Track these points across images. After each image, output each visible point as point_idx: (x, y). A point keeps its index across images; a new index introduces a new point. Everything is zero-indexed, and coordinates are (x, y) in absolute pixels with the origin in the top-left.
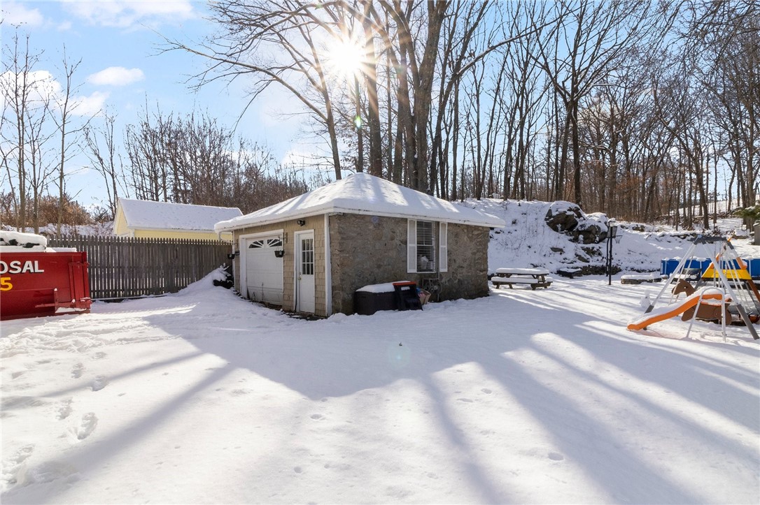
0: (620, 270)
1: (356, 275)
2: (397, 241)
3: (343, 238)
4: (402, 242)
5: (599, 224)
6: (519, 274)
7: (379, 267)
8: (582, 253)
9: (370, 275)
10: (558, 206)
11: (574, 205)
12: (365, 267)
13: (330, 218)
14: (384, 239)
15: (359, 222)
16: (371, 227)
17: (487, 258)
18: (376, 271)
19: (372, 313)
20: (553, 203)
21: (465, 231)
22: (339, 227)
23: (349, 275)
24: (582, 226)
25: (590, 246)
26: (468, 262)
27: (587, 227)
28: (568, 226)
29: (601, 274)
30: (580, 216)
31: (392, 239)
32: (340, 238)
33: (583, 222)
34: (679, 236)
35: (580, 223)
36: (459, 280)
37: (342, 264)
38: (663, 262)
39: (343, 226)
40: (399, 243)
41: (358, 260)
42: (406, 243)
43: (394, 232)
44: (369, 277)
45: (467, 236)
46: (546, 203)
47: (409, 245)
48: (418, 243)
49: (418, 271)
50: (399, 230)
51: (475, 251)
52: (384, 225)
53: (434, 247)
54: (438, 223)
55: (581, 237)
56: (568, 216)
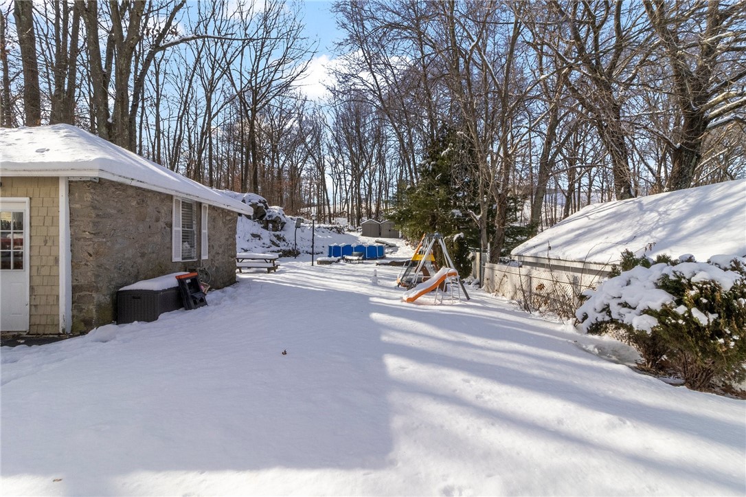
0: (300, 253)
1: (115, 268)
2: (161, 224)
3: (98, 216)
4: (166, 224)
5: (279, 216)
6: (252, 259)
7: (143, 255)
8: (275, 239)
9: (132, 266)
10: (251, 198)
11: (262, 199)
12: (126, 256)
13: (72, 185)
14: (148, 220)
15: (120, 195)
16: (134, 203)
17: (236, 244)
18: (139, 260)
19: (155, 318)
20: (246, 195)
21: (221, 215)
22: (93, 199)
23: (106, 269)
24: (269, 216)
25: (277, 233)
26: (222, 249)
27: (274, 218)
28: (259, 216)
29: (288, 256)
30: (267, 208)
31: (157, 220)
32: (94, 215)
33: (270, 214)
34: (328, 228)
35: (268, 214)
36: (216, 267)
37: (97, 253)
38: (330, 247)
39: (98, 199)
40: (164, 225)
41: (117, 246)
42: (171, 226)
43: (159, 212)
44: (131, 269)
45: (222, 220)
46: (238, 193)
47: (174, 229)
48: (183, 227)
49: (183, 259)
50: (164, 210)
51: (228, 237)
52: (149, 203)
53: (195, 232)
54: (200, 204)
55: (270, 225)
56: (259, 207)
